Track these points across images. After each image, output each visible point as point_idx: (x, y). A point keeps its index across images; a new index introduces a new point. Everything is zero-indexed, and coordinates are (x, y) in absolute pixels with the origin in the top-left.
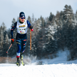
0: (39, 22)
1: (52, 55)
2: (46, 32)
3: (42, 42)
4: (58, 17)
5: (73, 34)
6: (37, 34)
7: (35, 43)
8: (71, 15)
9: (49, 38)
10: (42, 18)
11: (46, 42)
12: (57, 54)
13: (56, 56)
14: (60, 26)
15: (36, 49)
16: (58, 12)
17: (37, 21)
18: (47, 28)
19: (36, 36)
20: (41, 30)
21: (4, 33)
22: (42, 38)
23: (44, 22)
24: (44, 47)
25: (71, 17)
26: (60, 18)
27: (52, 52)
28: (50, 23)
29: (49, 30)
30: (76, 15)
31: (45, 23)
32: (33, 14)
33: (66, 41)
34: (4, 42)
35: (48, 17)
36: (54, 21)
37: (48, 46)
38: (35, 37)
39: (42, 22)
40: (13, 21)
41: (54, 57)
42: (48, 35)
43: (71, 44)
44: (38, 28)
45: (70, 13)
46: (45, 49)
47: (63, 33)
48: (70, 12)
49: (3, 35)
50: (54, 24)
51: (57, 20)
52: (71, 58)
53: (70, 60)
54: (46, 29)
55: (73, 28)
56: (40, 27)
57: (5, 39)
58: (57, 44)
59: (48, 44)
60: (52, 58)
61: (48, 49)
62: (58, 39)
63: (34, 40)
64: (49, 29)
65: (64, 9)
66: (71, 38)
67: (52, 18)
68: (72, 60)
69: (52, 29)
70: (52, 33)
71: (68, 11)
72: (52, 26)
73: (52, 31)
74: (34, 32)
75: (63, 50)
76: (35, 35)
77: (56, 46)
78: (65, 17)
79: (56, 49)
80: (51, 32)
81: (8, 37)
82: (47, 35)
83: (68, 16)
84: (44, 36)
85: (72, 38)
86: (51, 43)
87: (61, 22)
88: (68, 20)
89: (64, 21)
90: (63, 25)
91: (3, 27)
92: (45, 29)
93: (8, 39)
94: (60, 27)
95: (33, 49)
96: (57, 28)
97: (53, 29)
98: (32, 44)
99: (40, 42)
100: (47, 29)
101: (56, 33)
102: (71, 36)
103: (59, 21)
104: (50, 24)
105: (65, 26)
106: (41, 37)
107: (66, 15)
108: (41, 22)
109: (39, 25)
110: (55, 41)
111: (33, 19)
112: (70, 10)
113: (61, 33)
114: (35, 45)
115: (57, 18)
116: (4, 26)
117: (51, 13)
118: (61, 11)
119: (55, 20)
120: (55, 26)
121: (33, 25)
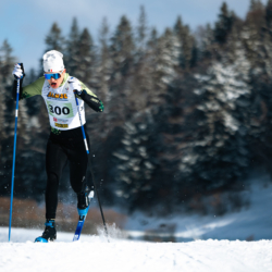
0: (168, 46)
1: (223, 197)
2: (197, 92)
3: (180, 136)
4: (253, 26)
6: (157, 100)
7: (145, 138)
9: (210, 121)
10: (180, 29)
11: (196, 135)
12: (244, 194)
13: (238, 205)
14: (263, 65)
15: (148, 165)
16: (255, 4)
17: (159, 40)
18: (204, 73)
19: (152, 111)
20: (176, 82)
21: (8, 88)
22: (181, 121)
23: (190, 45)
24: (187, 159)
26: (264, 30)
27: (221, 183)
28: (221, 53)
29: (214, 82)
31: (195, 51)
32: (142, 8)
34: (8, 130)
35: (208, 26)
36: (238, 44)
37: (202, 158)
38: (148, 111)
39: (184, 48)
40: (53, 35)
41: (229, 206)
42: (209, 106)
44: (162, 74)
46: (189, 170)
49: (3, 99)
50: (236, 57)
51: (252, 39)
54: (197, 76)
56: (175, 67)
57: (10, 118)
58: (246, 147)
59: (207, 147)
60: (221, 212)
63: (143, 127)
64: (214, 77)
67: (229, 29)
69: (229, 80)
70: (224, 100)
72: (225, 66)
73: (228, 88)
74: (144, 90)
76: (149, 104)
77: (240, 155)
79: (241, 169)
80: (222, 91)
81: (24, 109)
82: (201, 108)
84: (188, 110)
86: (219, 144)
87: (267, 48)
91: (4, 60)
92: (196, 80)
93: (25, 115)
94: (265, 73)
95: (136, 169)
96: (251, 75)
97: (232, 81)
98: (133, 145)
99: (169, 137)
100: (205, 78)
101: (242, 97)
103: (257, 43)
104: (219, 59)
108: (177, 44)
109: (167, 58)
110: (237, 132)
111: (141, 29)
113: (266, 98)
114: (148, 151)
115: (252, 29)
116: (9, 59)
117: (224, 8)
119: (239, 39)
120: (240, 66)
121: (141, 59)
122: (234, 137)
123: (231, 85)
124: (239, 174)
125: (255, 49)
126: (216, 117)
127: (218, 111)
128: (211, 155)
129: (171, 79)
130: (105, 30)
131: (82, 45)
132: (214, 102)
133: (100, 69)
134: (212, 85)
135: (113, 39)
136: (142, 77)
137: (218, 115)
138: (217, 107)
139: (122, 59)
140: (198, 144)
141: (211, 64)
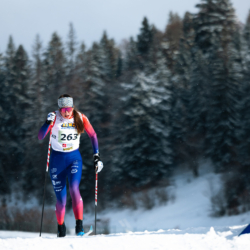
0: (96, 58)
1: (152, 192)
2: (124, 99)
3: (110, 139)
5: (237, 106)
6: (87, 108)
8: (228, 28)
9: (136, 124)
10: (106, 43)
11: (124, 138)
12: (170, 190)
13: (164, 199)
16: (173, 18)
17: (88, 53)
18: (130, 82)
22: (111, 125)
23: (116, 57)
24: (116, 160)
25: (229, 37)
26: (182, 40)
27: (148, 180)
28: (142, 62)
30: (247, 28)
31: (120, 61)
32: (71, 25)
33: (208, 136)
35: (132, 39)
36: (159, 54)
37: (131, 158)
41: (157, 201)
42: (135, 111)
43: (226, 149)
44: (91, 84)
45: (221, 22)
46: (120, 170)
47: (196, 104)
48: (223, 18)
50: (158, 66)
52: (225, 204)
53: (222, 213)
54: (123, 85)
55: (236, 83)
56: (102, 77)
58: (169, 146)
59: (134, 148)
60: (149, 206)
61: (134, 168)
62: (175, 129)
64: (138, 85)
65: (198, 6)
66: (227, 123)
67: (151, 41)
68: (230, 214)
69: (151, 87)
70: (148, 105)
71: (216, 15)
72: (147, 75)
73: (151, 94)
75: (196, 174)
77: (165, 154)
78: (203, 38)
79: (166, 167)
80: (147, 97)
82: (127, 113)
83: (214, 35)
85: (232, 124)
86: (145, 145)
87: (185, 57)
88: (216, 48)
89: (200, 52)
90: (195, 71)
96: (170, 82)
97: (154, 87)
100: (130, 86)
101: (164, 102)
102: (225, 116)
103: (176, 53)
104: (142, 68)
105: (202, 74)
106: (106, 118)
107: (205, 28)
108: (104, 57)
109: (96, 69)
110: (160, 134)
111: (71, 44)
112: (223, 7)
113: (186, 102)
115: (171, 40)
117: (145, 22)
118: (187, 14)
119: (160, 50)
120: (161, 74)
121: (71, 71)
122: (158, 138)
123: (154, 92)
124: (164, 171)
125: (175, 58)
126: (141, 121)
127: (143, 115)
128: (139, 155)
129: (99, 88)
130: (39, 46)
131: (18, 61)
132: (139, 107)
133: (35, 82)
134: (137, 92)
135: (45, 54)
136: (73, 87)
137: (144, 118)
138: (142, 112)
139: (54, 72)
140: (126, 145)
141: (135, 74)
